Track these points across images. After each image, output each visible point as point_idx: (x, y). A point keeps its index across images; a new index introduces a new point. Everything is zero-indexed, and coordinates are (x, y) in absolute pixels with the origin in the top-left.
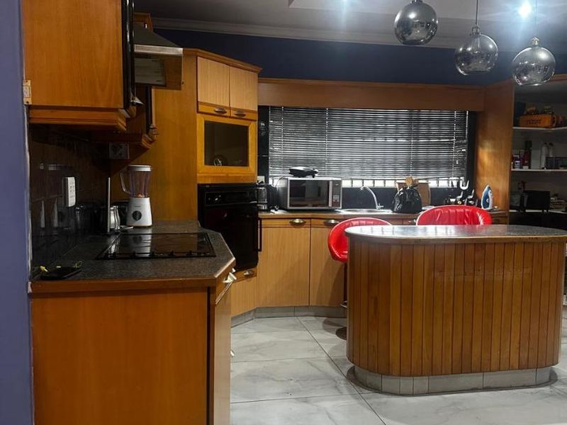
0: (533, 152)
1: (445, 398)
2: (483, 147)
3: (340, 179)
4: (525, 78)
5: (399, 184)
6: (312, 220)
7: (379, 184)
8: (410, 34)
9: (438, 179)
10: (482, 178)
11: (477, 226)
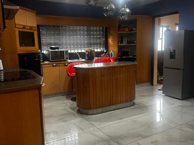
0: (123, 39)
1: (107, 113)
2: (109, 38)
3: (67, 50)
4: (123, 17)
5: (86, 51)
6: (60, 64)
7: (80, 51)
8: (90, 2)
9: (97, 49)
10: (110, 48)
11: (111, 62)
